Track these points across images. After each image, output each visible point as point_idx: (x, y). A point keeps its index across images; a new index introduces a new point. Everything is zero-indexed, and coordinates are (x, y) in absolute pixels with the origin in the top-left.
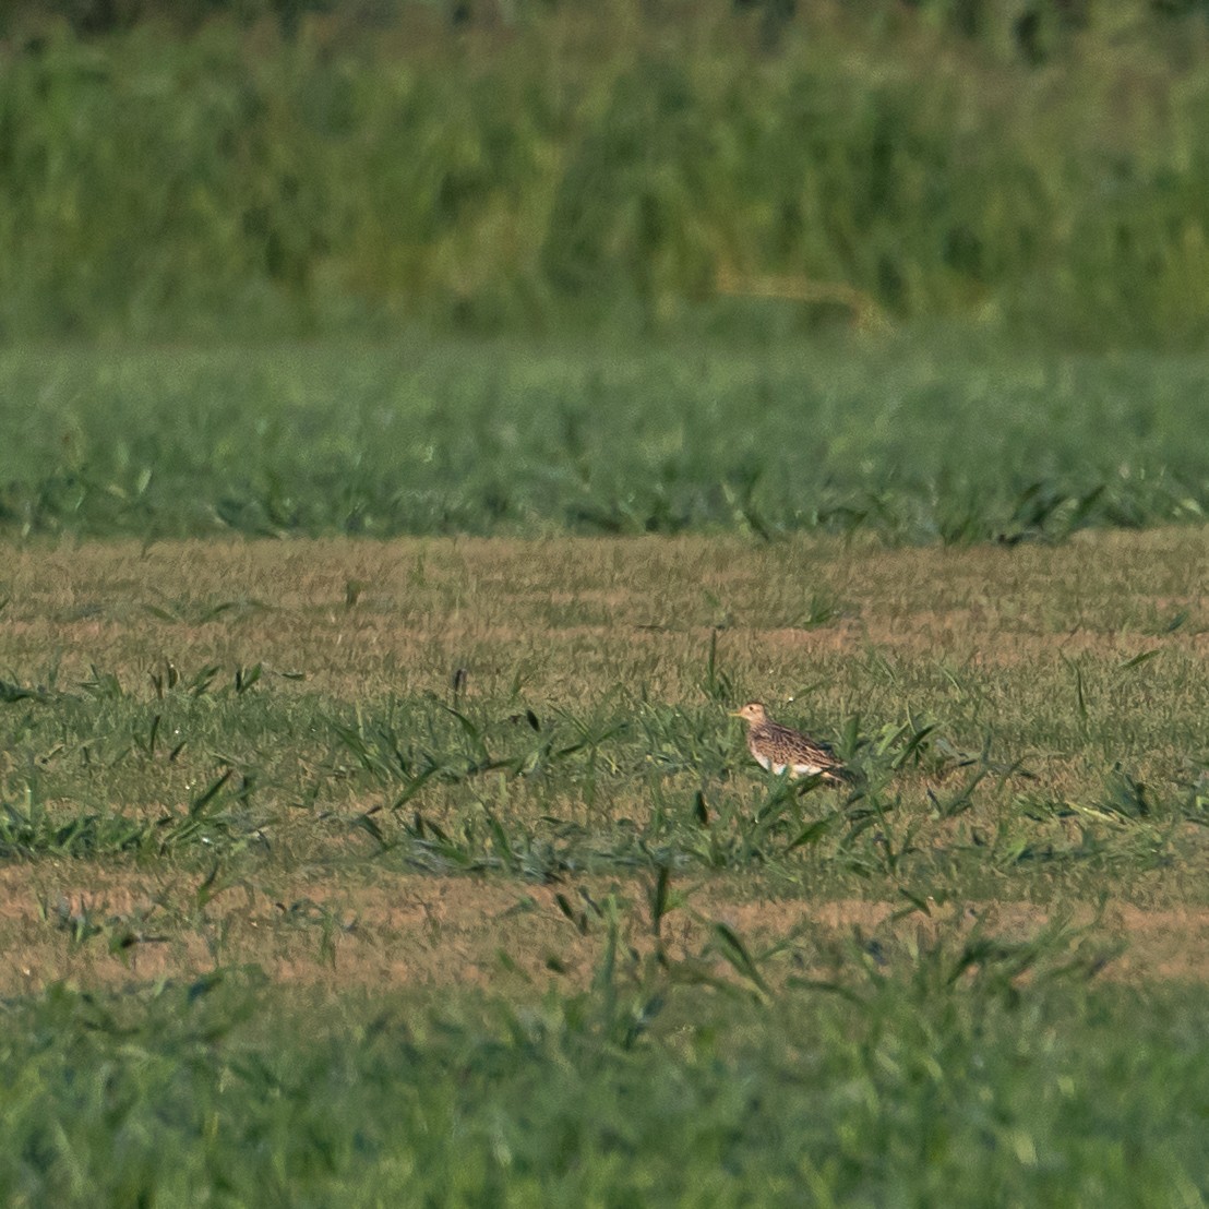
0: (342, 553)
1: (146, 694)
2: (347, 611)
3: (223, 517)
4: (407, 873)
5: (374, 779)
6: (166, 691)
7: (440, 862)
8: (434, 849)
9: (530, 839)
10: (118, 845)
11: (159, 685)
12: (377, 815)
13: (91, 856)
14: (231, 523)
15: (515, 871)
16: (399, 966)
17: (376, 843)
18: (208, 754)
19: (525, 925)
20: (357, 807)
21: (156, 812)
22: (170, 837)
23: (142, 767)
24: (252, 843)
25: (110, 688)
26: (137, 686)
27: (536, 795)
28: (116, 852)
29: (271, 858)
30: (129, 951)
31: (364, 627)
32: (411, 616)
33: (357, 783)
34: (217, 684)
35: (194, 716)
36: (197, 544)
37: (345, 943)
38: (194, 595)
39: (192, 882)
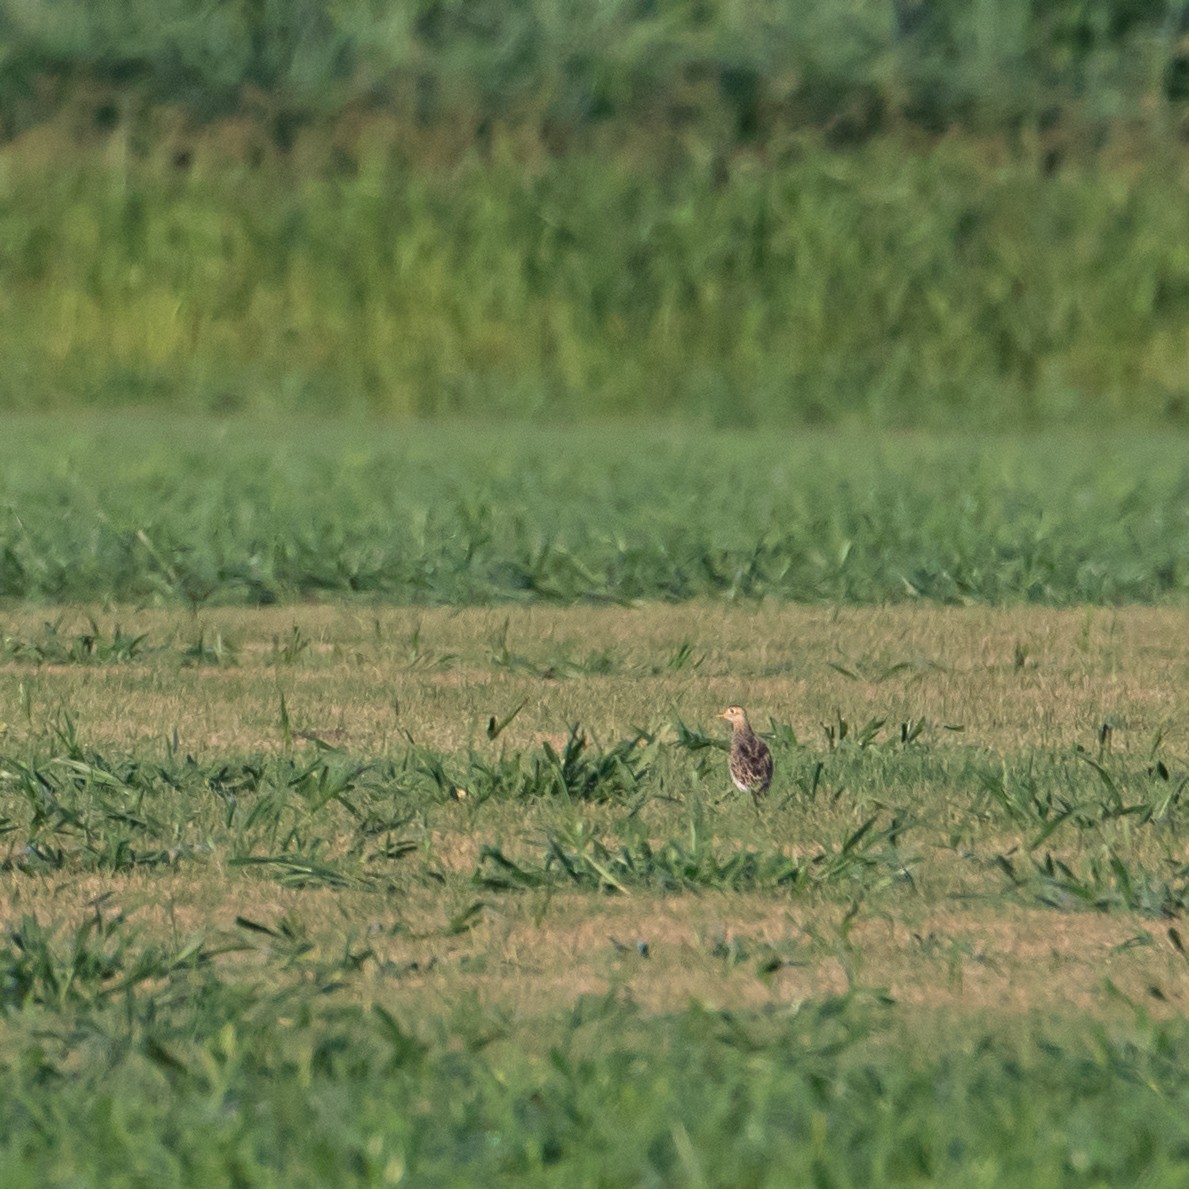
0: (1019, 620)
1: (820, 745)
2: (1016, 673)
3: (916, 587)
4: (1035, 907)
5: (1014, 823)
6: (836, 742)
7: (1067, 898)
8: (1063, 886)
9: (1149, 878)
10: (774, 881)
11: (831, 736)
12: (1015, 855)
13: (750, 888)
14: (923, 592)
15: (1134, 906)
16: (1021, 993)
17: (1008, 880)
18: (864, 799)
19: (1139, 957)
20: (997, 847)
21: (814, 851)
22: (823, 873)
23: (805, 810)
24: (898, 879)
25: (786, 739)
26: (812, 737)
27: (1160, 840)
28: (773, 887)
29: (914, 891)
30: (774, 976)
31: (1030, 685)
32: (1075, 677)
33: (998, 828)
34: (883, 735)
35: (857, 764)
36: (889, 609)
37: (972, 972)
38: (877, 656)
39: (838, 914)
